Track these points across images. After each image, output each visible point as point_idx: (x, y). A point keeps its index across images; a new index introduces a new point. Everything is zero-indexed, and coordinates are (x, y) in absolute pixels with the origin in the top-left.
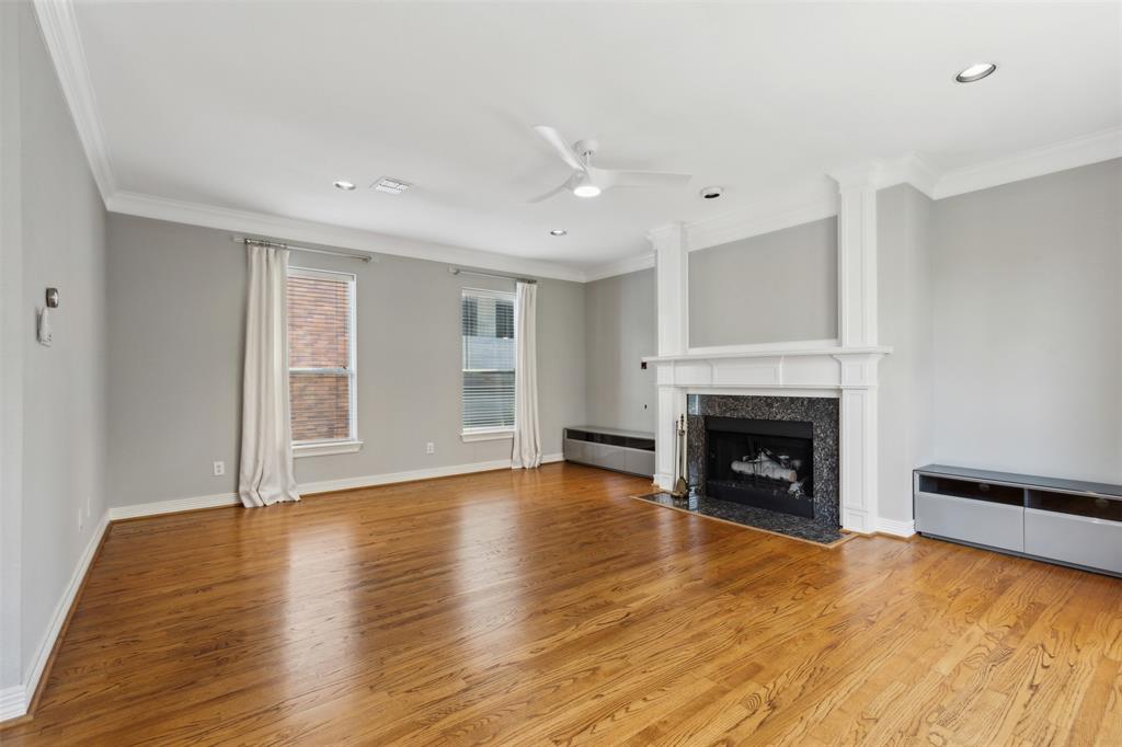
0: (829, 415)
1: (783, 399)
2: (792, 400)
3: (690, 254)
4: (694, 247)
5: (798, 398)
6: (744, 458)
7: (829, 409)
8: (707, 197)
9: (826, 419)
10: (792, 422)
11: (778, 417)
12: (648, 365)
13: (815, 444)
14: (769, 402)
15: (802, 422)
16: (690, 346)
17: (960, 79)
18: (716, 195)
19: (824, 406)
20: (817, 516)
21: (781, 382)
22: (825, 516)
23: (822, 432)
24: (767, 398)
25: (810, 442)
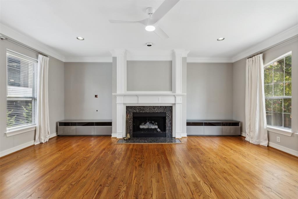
0: (170, 110)
1: (158, 106)
2: (161, 107)
3: (127, 61)
4: (129, 59)
5: (162, 106)
6: (143, 124)
7: (170, 109)
8: (148, 45)
9: (169, 111)
10: (160, 113)
11: (157, 111)
12: (98, 96)
13: (167, 118)
14: (154, 107)
15: (163, 112)
16: (127, 90)
17: (218, 40)
18: (151, 45)
19: (169, 108)
20: (167, 136)
21: (160, 102)
22: (169, 136)
23: (169, 114)
24: (153, 106)
25: (165, 117)
